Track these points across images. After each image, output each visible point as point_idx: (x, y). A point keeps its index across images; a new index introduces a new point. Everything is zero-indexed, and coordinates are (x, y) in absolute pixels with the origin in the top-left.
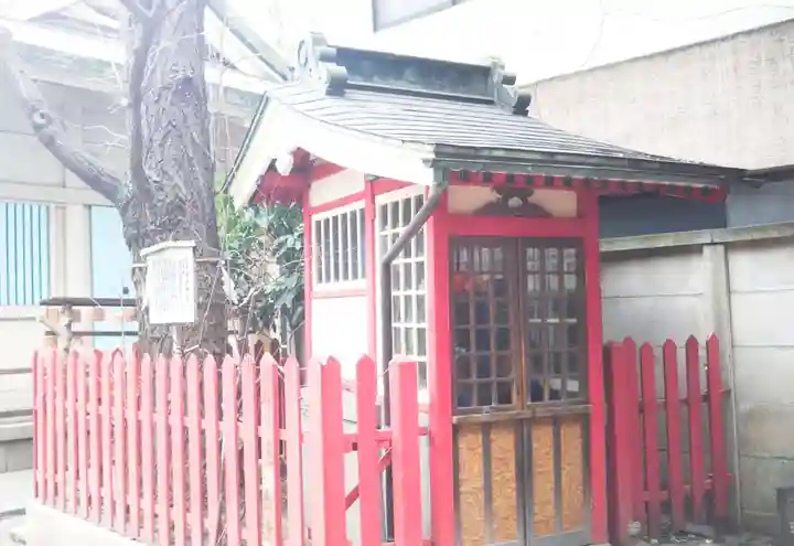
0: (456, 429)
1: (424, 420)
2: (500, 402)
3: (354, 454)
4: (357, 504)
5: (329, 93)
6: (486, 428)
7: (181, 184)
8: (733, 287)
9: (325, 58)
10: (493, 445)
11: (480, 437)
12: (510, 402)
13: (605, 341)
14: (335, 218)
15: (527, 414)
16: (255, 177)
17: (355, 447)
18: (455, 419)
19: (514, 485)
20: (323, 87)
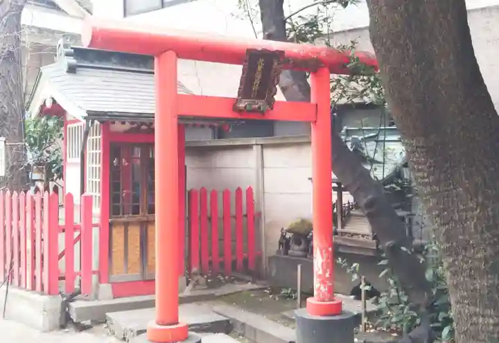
0: (111, 225)
1: (96, 220)
2: (133, 214)
3: (64, 234)
4: (63, 258)
5: (67, 72)
6: (126, 225)
7: (6, 106)
8: (265, 166)
9: (68, 55)
10: (129, 232)
11: (123, 228)
12: (139, 214)
13: (188, 188)
14: (78, 127)
15: (145, 219)
16: (39, 106)
17: (64, 231)
18: (110, 220)
19: (138, 249)
20: (66, 69)
